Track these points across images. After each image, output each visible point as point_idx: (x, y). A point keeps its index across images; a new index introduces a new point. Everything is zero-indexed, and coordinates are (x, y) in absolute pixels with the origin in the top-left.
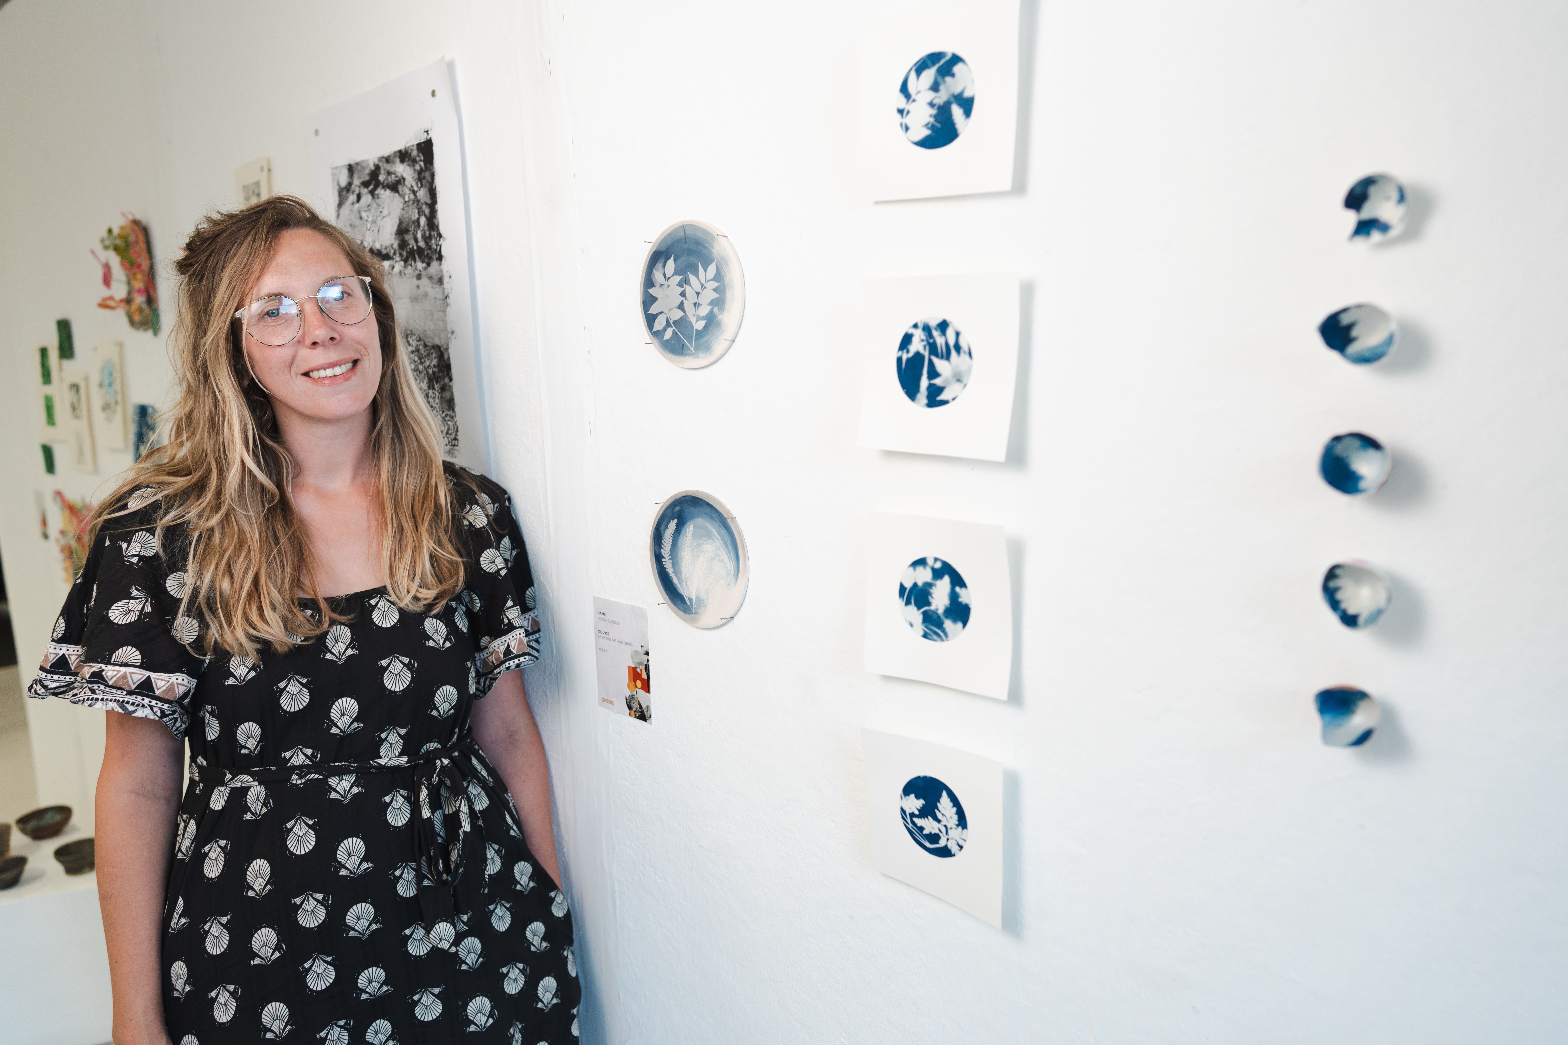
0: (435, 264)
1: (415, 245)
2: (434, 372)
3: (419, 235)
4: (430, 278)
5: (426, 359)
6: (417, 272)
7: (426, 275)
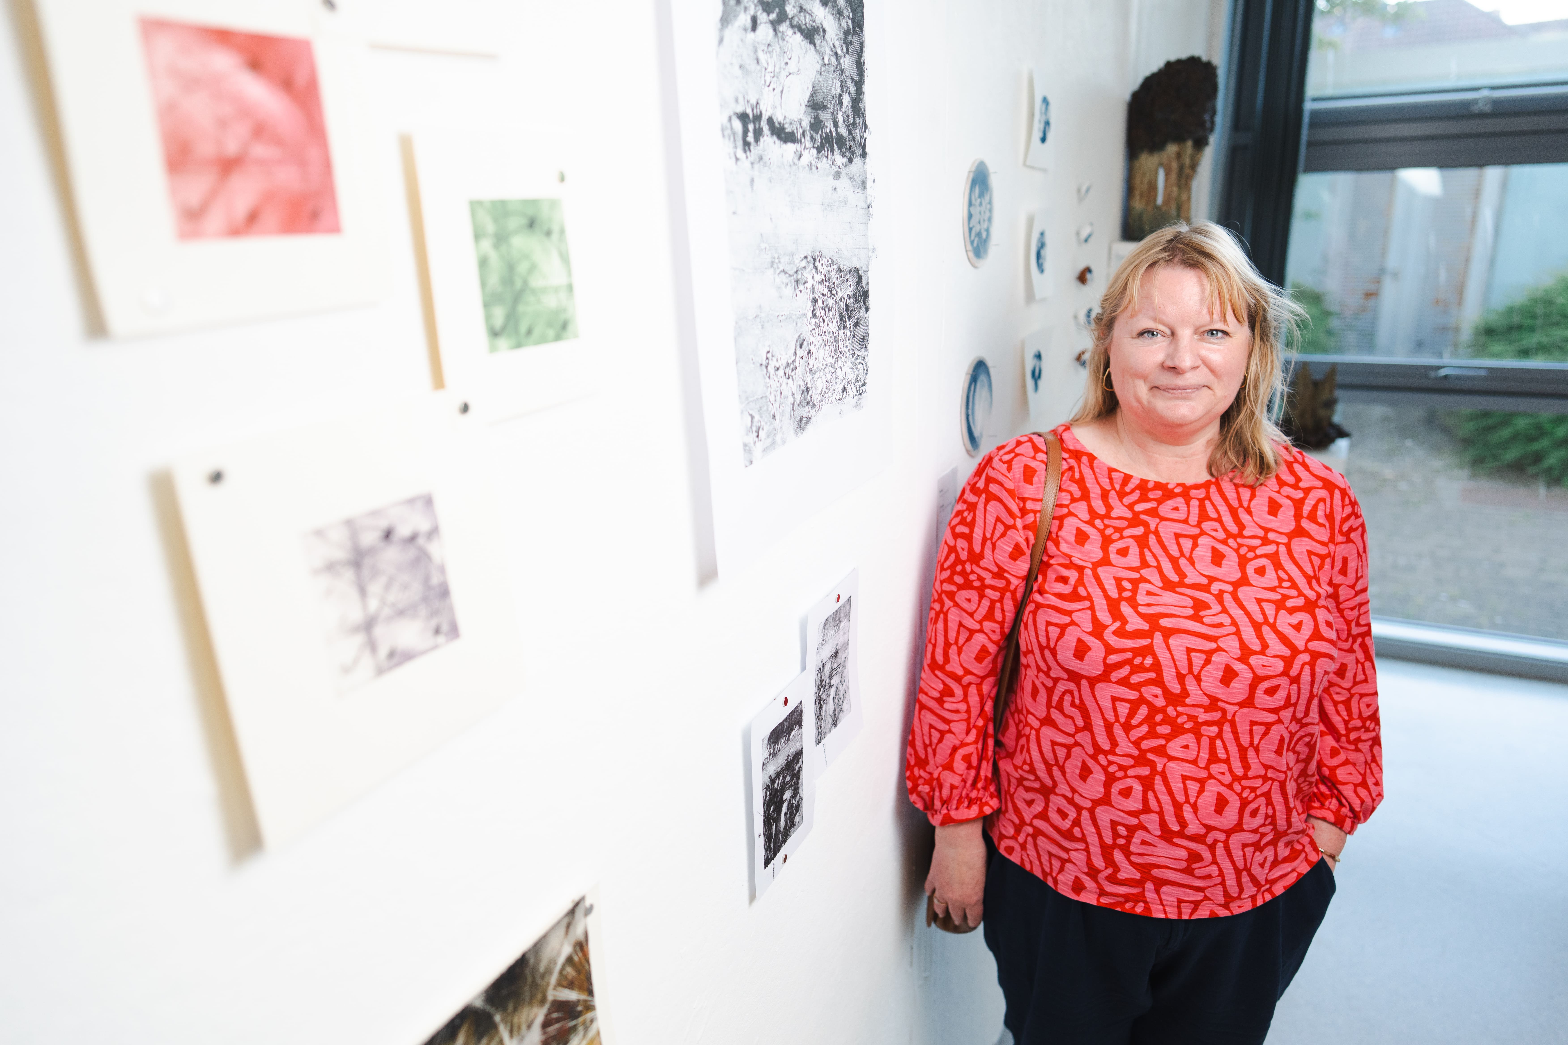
0: (857, 160)
1: (833, 129)
2: (847, 305)
3: (840, 119)
4: (852, 179)
5: (839, 290)
6: (836, 169)
7: (847, 174)
